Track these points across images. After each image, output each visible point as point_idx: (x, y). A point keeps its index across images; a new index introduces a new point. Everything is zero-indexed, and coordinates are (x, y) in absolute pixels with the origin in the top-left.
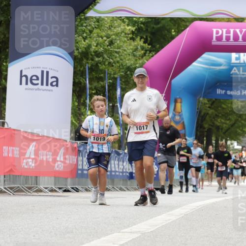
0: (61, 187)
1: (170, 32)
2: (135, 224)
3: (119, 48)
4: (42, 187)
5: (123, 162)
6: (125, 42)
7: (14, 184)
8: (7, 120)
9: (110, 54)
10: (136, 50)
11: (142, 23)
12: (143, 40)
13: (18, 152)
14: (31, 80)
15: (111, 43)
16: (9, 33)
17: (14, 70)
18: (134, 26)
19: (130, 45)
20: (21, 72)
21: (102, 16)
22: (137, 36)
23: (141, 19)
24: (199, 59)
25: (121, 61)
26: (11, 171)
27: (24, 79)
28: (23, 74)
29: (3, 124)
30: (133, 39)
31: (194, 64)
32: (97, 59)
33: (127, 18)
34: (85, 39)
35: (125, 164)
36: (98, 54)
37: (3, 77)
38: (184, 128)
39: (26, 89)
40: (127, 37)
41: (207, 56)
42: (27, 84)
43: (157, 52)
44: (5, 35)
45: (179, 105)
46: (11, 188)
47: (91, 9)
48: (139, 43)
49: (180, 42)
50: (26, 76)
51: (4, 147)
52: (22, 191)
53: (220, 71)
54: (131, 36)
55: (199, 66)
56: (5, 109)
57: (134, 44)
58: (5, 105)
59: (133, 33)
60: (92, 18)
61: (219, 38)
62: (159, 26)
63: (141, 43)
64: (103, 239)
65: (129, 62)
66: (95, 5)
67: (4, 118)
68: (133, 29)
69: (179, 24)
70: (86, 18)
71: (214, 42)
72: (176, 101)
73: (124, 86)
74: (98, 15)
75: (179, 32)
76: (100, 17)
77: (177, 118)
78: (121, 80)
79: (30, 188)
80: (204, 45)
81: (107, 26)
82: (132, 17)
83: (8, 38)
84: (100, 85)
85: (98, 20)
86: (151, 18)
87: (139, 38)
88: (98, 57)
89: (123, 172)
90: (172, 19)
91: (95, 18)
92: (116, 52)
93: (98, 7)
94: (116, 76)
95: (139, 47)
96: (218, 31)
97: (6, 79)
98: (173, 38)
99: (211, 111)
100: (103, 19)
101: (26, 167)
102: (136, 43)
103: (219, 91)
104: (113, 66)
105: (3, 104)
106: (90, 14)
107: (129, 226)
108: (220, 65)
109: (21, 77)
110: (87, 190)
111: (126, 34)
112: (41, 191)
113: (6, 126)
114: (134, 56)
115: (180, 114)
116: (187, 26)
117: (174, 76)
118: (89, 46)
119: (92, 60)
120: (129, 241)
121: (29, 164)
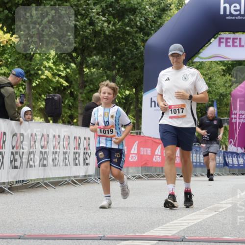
0: (178, 173)
3: (214, 81)
5: (219, 156)
6: (218, 77)
7: (148, 172)
10: (226, 82)
11: (230, 64)
12: (230, 76)
13: (150, 152)
14: (158, 104)
16: (143, 73)
18: (224, 66)
19: (222, 79)
20: (151, 99)
21: (204, 60)
22: (226, 73)
23: (229, 62)
25: (217, 90)
26: (146, 164)
27: (153, 103)
28: (153, 100)
29: (140, 133)
30: (224, 75)
33: (221, 61)
35: (220, 158)
37: (139, 102)
39: (155, 110)
40: (220, 74)
42: (155, 106)
43: (240, 83)
44: (140, 75)
46: (146, 175)
47: (196, 57)
48: (228, 77)
50: (155, 102)
51: (141, 149)
52: (153, 177)
54: (222, 73)
56: (141, 124)
57: (225, 78)
58: (141, 121)
59: (224, 71)
60: (197, 62)
65: (222, 90)
66: (199, 54)
67: (140, 129)
68: (224, 68)
73: (219, 107)
74: (201, 60)
76: (202, 62)
78: (217, 102)
79: (158, 175)
81: (207, 67)
82: (223, 61)
83: (143, 77)
84: (203, 106)
85: (201, 63)
86: (236, 61)
87: (228, 74)
89: (219, 163)
91: (199, 62)
92: (213, 84)
93: (201, 55)
94: (213, 100)
95: (228, 80)
101: (155, 161)
102: (226, 78)
104: (211, 93)
105: (140, 120)
106: (196, 59)
107: (225, 200)
109: (151, 102)
110: (196, 176)
111: (219, 72)
113: (142, 135)
114: (225, 86)
120: (225, 210)
121: (157, 159)
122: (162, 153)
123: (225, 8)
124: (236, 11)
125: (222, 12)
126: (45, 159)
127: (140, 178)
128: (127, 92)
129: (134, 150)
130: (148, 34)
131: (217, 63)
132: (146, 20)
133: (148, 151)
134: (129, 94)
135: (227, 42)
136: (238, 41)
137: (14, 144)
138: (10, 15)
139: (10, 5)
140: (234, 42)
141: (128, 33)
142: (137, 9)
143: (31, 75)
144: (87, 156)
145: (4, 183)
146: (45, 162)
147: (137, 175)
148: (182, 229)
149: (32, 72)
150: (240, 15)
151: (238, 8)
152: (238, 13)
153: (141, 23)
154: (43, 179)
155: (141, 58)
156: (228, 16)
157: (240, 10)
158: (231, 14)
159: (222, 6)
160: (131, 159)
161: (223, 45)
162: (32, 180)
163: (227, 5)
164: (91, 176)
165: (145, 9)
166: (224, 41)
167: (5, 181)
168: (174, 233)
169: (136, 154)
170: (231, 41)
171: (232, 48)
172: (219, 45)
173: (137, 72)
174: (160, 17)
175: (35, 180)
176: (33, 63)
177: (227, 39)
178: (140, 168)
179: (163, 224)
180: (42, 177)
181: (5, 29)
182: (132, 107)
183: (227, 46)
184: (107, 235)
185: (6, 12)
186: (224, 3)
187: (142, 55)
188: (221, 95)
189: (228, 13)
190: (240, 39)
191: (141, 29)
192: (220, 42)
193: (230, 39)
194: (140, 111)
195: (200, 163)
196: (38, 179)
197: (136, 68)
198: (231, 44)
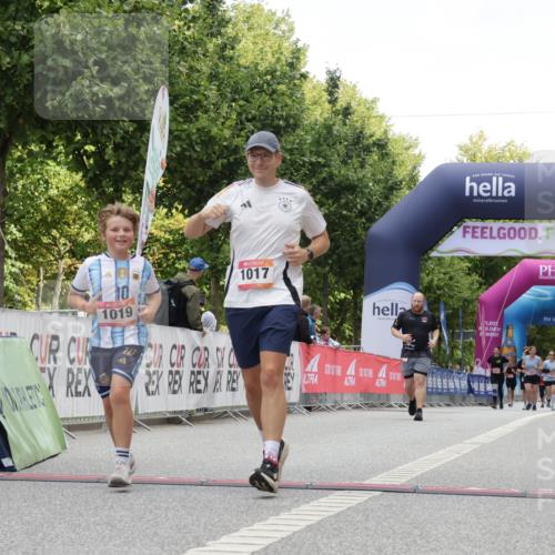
1: (501, 268)
2: (475, 436)
3: (458, 283)
4: (392, 403)
6: (462, 277)
7: (369, 400)
8: (362, 345)
9: (451, 288)
10: (472, 284)
12: (478, 275)
13: (372, 373)
14: (382, 311)
15: (451, 278)
16: (363, 271)
17: (368, 303)
18: (470, 263)
19: (467, 279)
20: (374, 304)
21: (443, 255)
22: (473, 272)
24: (528, 292)
26: (366, 389)
27: (376, 310)
28: (376, 306)
29: (359, 349)
30: (469, 274)
31: (524, 295)
32: (438, 292)
33: (466, 257)
34: (428, 275)
36: (439, 288)
38: (515, 350)
39: (378, 319)
40: (464, 273)
41: (535, 289)
42: (379, 314)
43: (491, 285)
44: (360, 273)
45: (510, 331)
46: (367, 404)
47: (434, 250)
48: (476, 277)
49: (510, 277)
50: (378, 308)
51: (361, 370)
53: (546, 302)
54: (467, 272)
55: (527, 298)
57: (470, 278)
58: (360, 332)
59: (469, 269)
60: (435, 257)
61: (545, 274)
62: (493, 263)
63: (477, 278)
64: (448, 449)
65: (467, 294)
66: (437, 246)
68: (470, 265)
69: (510, 261)
70: (430, 258)
71: (541, 277)
72: (508, 328)
74: (439, 255)
75: (509, 268)
77: (509, 342)
79: (382, 404)
80: (532, 279)
82: (469, 256)
85: (439, 259)
86: (485, 257)
87: (475, 273)
88: (439, 289)
90: (503, 257)
93: (440, 248)
95: (475, 281)
96: (545, 267)
97: (361, 311)
98: (504, 273)
99: (538, 336)
100: (444, 258)
102: (472, 278)
103: (546, 319)
106: (434, 254)
107: (470, 437)
108: (546, 296)
109: (374, 308)
110: (431, 406)
111: (463, 270)
112: (391, 406)
113: (361, 351)
114: (471, 289)
115: (512, 339)
116: (516, 264)
117: (506, 307)
118: (432, 281)
119: (435, 293)
121: (381, 383)
122: (387, 375)
123: (471, 188)
124: (485, 191)
125: (467, 194)
126: (234, 381)
127: (358, 407)
128: (343, 295)
129: (351, 370)
130: (371, 220)
131: (461, 259)
132: (369, 202)
133: (370, 373)
134: (345, 298)
135: (474, 232)
136: (488, 231)
137: (195, 360)
138: (193, 194)
139: (193, 181)
140: (483, 232)
141: (344, 217)
142: (357, 186)
143: (218, 271)
144: (290, 378)
145: (181, 412)
146: (235, 385)
147: (355, 404)
148: (414, 476)
149: (220, 268)
150: (491, 197)
151: (489, 188)
152: (488, 194)
153: (362, 206)
154: (232, 407)
155: (361, 251)
156: (476, 198)
157: (491, 191)
158: (479, 196)
159: (468, 184)
160: (346, 383)
161: (469, 236)
162: (217, 409)
163: (474, 185)
164: (294, 404)
165: (367, 186)
166: (470, 230)
167: (184, 408)
168: (403, 481)
169: (315, 373)
170: (479, 230)
171: (480, 240)
172: (464, 236)
173: (356, 268)
174: (387, 198)
175: (221, 408)
176: (221, 256)
177: (474, 228)
178: (358, 395)
179: (388, 469)
180: (230, 404)
181: (186, 211)
182: (348, 315)
183: (473, 236)
184: (316, 482)
185: (189, 190)
186: (471, 181)
187: (362, 248)
188: (465, 300)
189: (475, 194)
190: (491, 228)
191: (362, 213)
192: (465, 232)
193: (477, 227)
194: (360, 320)
195: (437, 388)
196: (226, 407)
197: (355, 264)
198: (479, 234)
